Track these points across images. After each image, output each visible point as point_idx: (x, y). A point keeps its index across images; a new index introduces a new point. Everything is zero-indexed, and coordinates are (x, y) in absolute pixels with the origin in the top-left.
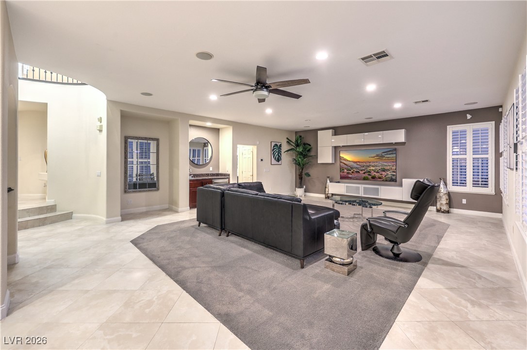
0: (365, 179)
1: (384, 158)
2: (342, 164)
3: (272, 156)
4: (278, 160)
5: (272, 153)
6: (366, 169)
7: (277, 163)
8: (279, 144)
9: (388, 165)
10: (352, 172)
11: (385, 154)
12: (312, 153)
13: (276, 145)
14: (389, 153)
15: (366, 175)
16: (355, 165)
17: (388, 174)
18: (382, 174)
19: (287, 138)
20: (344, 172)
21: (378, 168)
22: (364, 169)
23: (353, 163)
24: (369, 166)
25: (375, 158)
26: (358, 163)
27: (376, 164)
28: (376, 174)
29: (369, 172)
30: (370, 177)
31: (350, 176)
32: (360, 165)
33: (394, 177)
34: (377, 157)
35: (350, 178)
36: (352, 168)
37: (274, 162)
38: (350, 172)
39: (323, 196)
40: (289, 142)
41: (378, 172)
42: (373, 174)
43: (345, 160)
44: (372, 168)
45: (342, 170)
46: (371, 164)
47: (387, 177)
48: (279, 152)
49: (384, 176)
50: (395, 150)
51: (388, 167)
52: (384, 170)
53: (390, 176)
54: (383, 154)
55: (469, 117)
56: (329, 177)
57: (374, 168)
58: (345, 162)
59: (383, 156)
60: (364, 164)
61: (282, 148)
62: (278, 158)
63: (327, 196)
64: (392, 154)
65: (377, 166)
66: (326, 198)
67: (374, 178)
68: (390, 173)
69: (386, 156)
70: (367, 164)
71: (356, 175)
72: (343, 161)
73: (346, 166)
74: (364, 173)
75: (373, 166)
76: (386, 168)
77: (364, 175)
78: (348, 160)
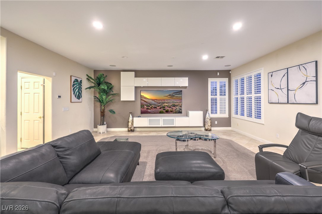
0: (161, 113)
1: (174, 97)
2: (142, 101)
3: (72, 93)
4: (79, 97)
5: (72, 89)
6: (162, 105)
7: (78, 100)
8: (79, 80)
9: (176, 102)
10: (151, 108)
11: (175, 94)
12: (115, 91)
13: (76, 80)
14: (177, 94)
15: (162, 110)
16: (153, 102)
17: (177, 109)
18: (173, 109)
19: (87, 75)
20: (144, 108)
21: (170, 104)
22: (160, 105)
23: (151, 101)
24: (163, 103)
25: (168, 97)
26: (156, 101)
27: (169, 101)
28: (169, 109)
29: (164, 107)
30: (164, 111)
31: (149, 111)
32: (157, 102)
33: (180, 111)
34: (170, 96)
35: (150, 113)
36: (151, 105)
37: (74, 99)
38: (149, 107)
39: (126, 129)
40: (89, 79)
41: (170, 107)
42: (167, 108)
43: (145, 98)
44: (166, 104)
45: (142, 106)
46: (165, 101)
47: (176, 110)
48: (80, 89)
49: (174, 110)
50: (181, 91)
51: (177, 103)
52: (174, 106)
53: (178, 110)
54: (174, 94)
55: (218, 74)
56: (131, 113)
57: (167, 105)
58: (145, 100)
59: (173, 96)
60: (160, 101)
61: (82, 84)
62: (79, 95)
63: (129, 129)
64: (180, 94)
65: (169, 103)
66: (129, 131)
67: (167, 112)
68: (178, 108)
69: (175, 96)
70: (162, 101)
71: (154, 110)
72: (143, 99)
73: (146, 103)
74: (160, 108)
75: (167, 103)
76: (176, 104)
77: (160, 110)
78: (147, 99)
